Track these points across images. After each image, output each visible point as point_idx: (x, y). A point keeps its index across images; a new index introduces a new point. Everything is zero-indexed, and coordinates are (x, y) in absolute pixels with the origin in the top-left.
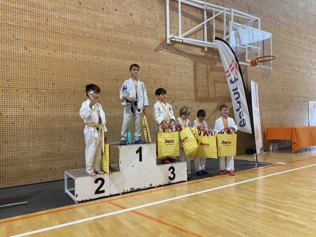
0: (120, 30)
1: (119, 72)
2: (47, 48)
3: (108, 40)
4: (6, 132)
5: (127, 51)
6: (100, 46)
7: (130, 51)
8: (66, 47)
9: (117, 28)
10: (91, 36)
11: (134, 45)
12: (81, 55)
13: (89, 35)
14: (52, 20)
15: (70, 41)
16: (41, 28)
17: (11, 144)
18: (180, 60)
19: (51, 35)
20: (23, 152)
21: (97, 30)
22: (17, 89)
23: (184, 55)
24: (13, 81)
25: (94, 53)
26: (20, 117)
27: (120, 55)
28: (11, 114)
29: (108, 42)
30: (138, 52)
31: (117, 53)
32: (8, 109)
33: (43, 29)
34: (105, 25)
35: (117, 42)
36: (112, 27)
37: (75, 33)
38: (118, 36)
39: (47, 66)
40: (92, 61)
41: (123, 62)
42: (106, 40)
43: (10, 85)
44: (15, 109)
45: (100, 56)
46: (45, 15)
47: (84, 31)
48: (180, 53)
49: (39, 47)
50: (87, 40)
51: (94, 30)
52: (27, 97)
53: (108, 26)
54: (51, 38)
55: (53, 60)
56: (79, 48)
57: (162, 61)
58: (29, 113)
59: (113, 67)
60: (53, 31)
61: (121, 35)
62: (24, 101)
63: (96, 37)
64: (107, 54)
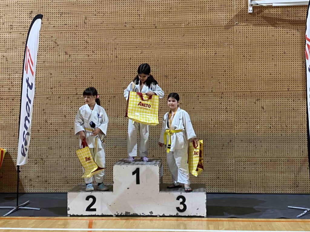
0: (171, 10)
1: (169, 66)
2: (86, 50)
3: (154, 27)
4: (51, 139)
5: (181, 37)
6: (145, 36)
7: (185, 35)
8: (105, 45)
9: (167, 8)
10: (134, 26)
11: (191, 26)
12: (121, 51)
13: (131, 25)
14: (91, 17)
15: (109, 37)
16: (79, 29)
17: (55, 151)
18: (273, 34)
19: (89, 34)
20: (65, 159)
21: (141, 17)
22: (59, 96)
23: (282, 25)
24: (55, 88)
25: (137, 46)
26: (62, 123)
27: (171, 43)
28: (54, 122)
29: (155, 30)
30: (197, 34)
31: (167, 42)
32: (52, 116)
33: (82, 29)
34: (151, 9)
35: (167, 27)
36: (160, 9)
37: (115, 26)
38: (169, 19)
39: (86, 69)
40: (135, 57)
41: (175, 51)
42: (153, 27)
43: (54, 92)
44: (58, 116)
45: (145, 48)
46: (83, 13)
47: (125, 22)
48: (273, 23)
49: (78, 50)
50: (129, 32)
51: (137, 17)
52: (68, 104)
53: (154, 9)
54: (89, 37)
55: (92, 62)
56: (119, 43)
57: (237, 41)
58: (70, 120)
59: (161, 60)
60: (91, 29)
61: (173, 16)
62: (66, 108)
63: (139, 26)
64: (153, 45)
